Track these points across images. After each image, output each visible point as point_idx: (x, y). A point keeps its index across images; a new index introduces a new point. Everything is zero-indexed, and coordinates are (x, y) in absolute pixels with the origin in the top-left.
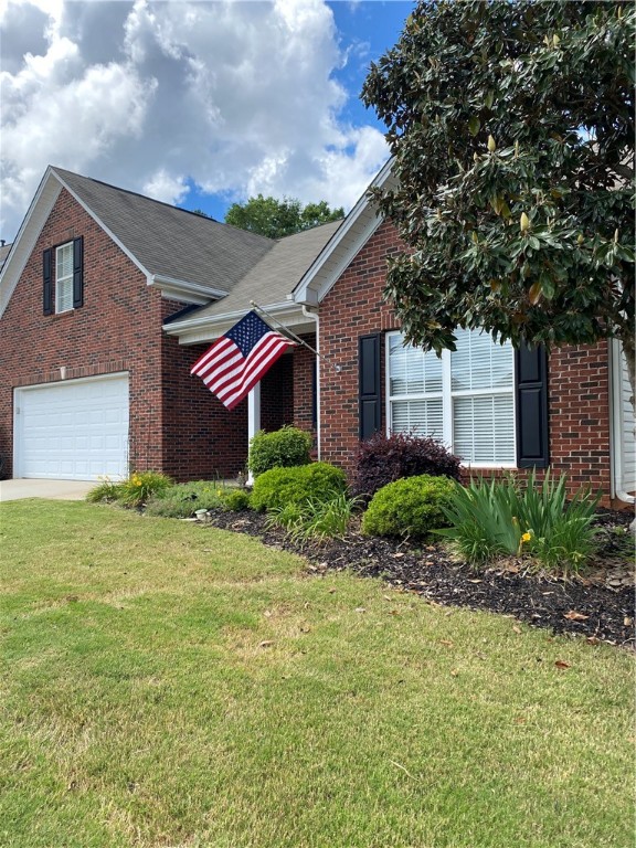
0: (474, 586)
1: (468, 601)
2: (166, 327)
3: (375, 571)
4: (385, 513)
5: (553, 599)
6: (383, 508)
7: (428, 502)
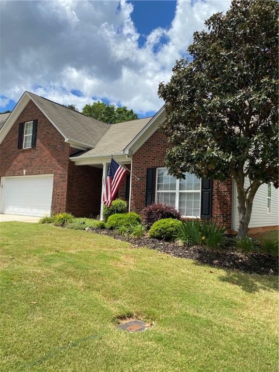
0: (186, 253)
1: (185, 257)
3: (154, 248)
4: (157, 230)
5: (210, 257)
6: (156, 228)
7: (172, 227)
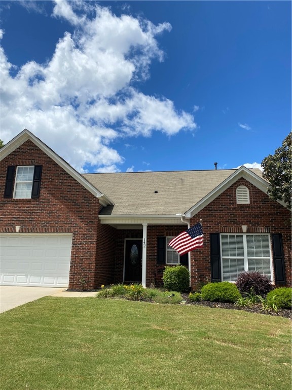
2: (100, 216)
